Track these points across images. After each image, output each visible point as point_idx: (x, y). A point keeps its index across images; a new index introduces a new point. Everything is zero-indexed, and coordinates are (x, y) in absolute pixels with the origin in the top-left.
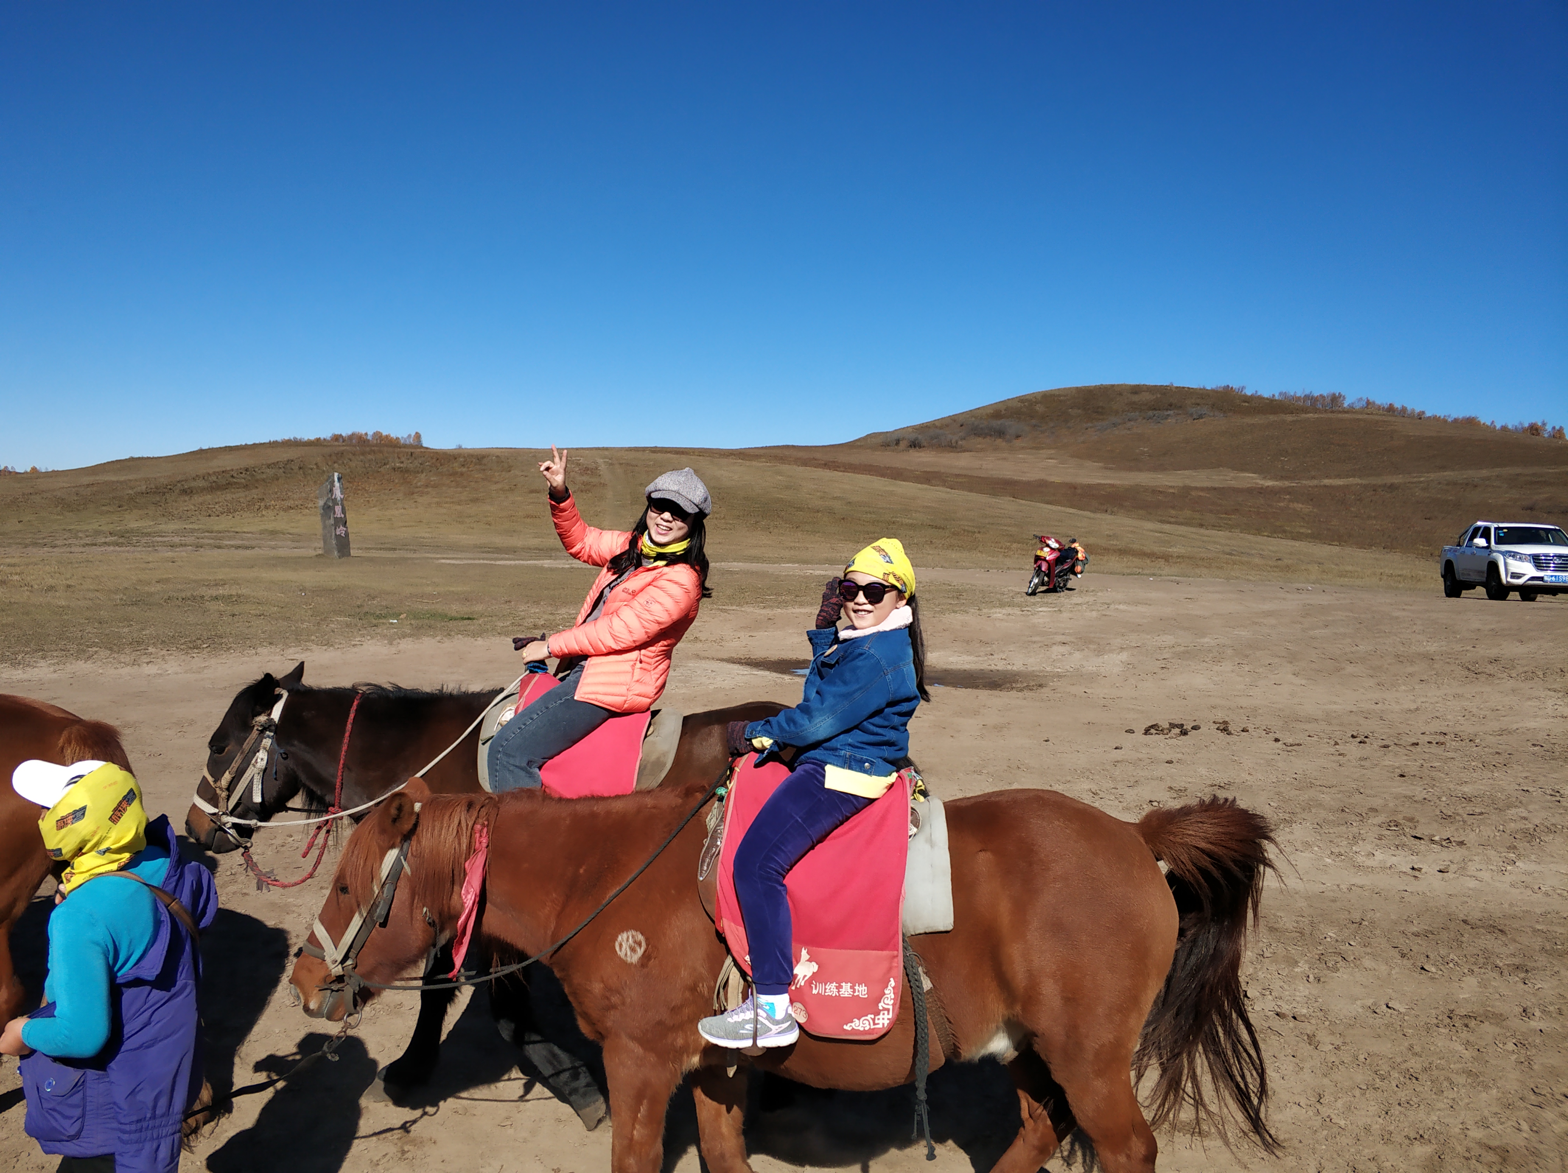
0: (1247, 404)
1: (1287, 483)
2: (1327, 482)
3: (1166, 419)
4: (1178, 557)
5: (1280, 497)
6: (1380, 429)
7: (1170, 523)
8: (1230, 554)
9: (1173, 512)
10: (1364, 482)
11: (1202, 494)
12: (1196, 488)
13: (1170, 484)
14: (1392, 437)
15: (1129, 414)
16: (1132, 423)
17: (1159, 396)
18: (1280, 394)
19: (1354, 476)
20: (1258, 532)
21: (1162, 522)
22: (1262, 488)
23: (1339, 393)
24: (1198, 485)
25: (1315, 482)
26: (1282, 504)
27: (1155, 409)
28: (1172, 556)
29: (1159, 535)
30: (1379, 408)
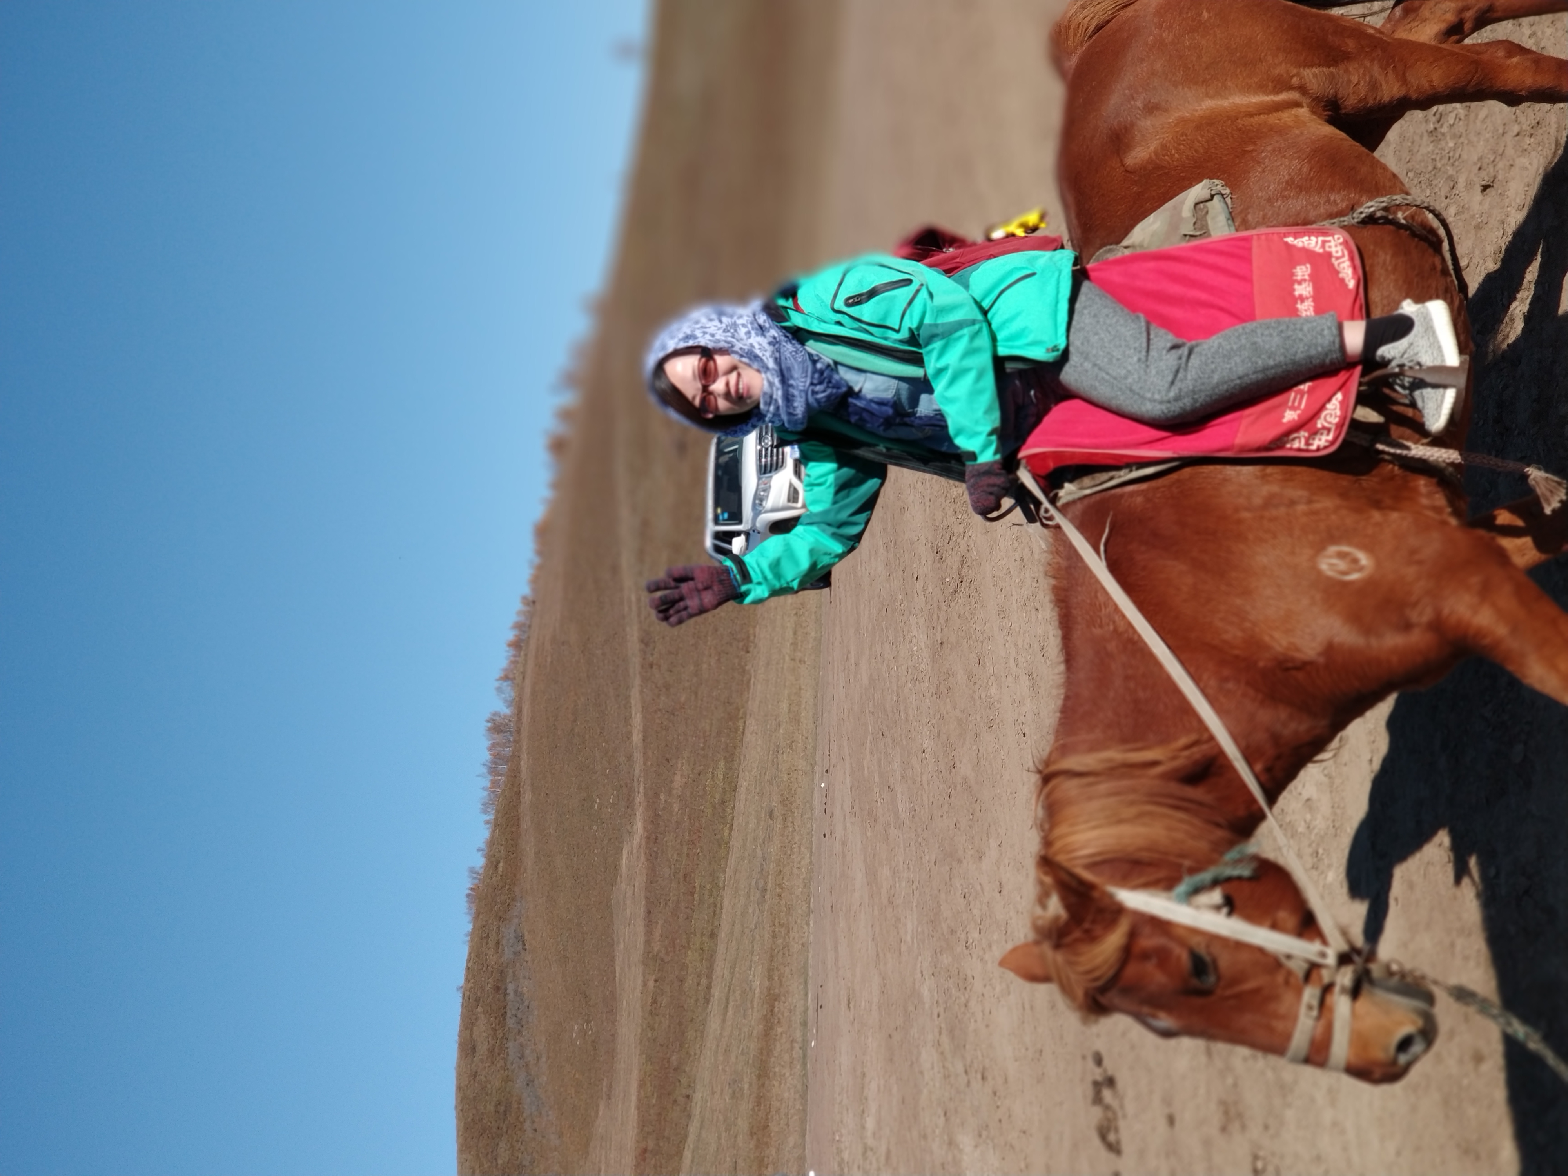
0: (501, 864)
1: (639, 798)
2: (637, 738)
3: (521, 995)
4: (770, 978)
5: (664, 809)
6: (549, 659)
7: (709, 987)
8: (764, 890)
9: (690, 981)
10: (637, 682)
11: (657, 933)
12: (648, 942)
13: (639, 987)
14: (563, 643)
15: (510, 1058)
16: (527, 1052)
17: (480, 1009)
18: (485, 812)
19: (628, 698)
20: (724, 844)
21: (707, 1001)
22: (648, 838)
23: (488, 721)
24: (641, 940)
25: (638, 756)
26: (676, 807)
27: (504, 1015)
28: (769, 989)
29: (730, 1009)
30: (514, 662)
